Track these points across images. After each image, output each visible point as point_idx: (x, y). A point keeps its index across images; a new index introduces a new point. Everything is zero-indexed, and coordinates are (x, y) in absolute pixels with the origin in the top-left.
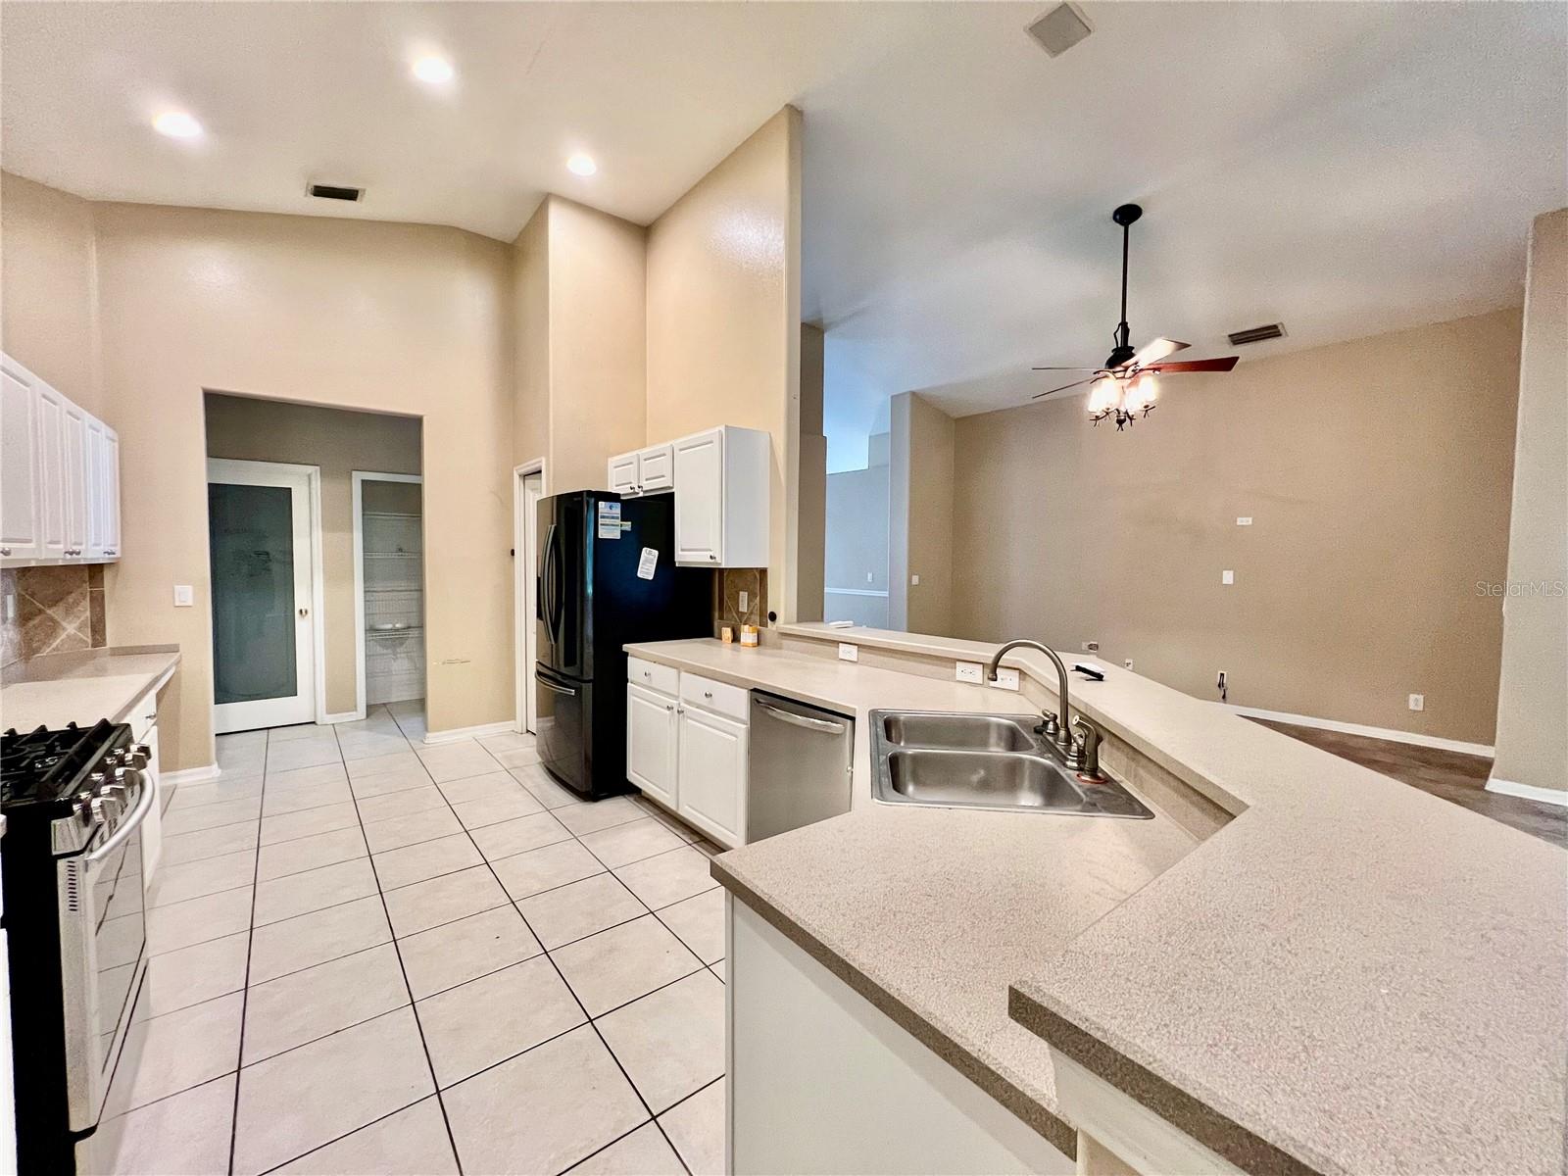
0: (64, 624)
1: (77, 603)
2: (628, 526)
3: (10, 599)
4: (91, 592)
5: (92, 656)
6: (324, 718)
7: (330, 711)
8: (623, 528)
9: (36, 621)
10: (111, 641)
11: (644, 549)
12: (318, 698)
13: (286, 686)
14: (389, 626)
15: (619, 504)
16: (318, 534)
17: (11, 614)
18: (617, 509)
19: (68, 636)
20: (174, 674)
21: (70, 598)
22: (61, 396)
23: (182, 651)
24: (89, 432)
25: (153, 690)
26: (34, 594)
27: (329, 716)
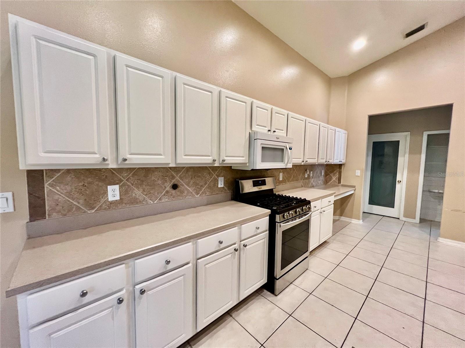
0: (333, 178)
1: (336, 173)
3: (323, 171)
4: (339, 171)
5: (338, 186)
6: (402, 218)
7: (405, 216)
9: (328, 176)
10: (342, 183)
12: (401, 210)
13: (391, 204)
14: (436, 191)
17: (323, 174)
19: (334, 180)
20: (353, 193)
21: (335, 172)
22: (328, 125)
23: (356, 187)
24: (337, 133)
25: (334, 196)
26: (328, 170)
27: (404, 218)
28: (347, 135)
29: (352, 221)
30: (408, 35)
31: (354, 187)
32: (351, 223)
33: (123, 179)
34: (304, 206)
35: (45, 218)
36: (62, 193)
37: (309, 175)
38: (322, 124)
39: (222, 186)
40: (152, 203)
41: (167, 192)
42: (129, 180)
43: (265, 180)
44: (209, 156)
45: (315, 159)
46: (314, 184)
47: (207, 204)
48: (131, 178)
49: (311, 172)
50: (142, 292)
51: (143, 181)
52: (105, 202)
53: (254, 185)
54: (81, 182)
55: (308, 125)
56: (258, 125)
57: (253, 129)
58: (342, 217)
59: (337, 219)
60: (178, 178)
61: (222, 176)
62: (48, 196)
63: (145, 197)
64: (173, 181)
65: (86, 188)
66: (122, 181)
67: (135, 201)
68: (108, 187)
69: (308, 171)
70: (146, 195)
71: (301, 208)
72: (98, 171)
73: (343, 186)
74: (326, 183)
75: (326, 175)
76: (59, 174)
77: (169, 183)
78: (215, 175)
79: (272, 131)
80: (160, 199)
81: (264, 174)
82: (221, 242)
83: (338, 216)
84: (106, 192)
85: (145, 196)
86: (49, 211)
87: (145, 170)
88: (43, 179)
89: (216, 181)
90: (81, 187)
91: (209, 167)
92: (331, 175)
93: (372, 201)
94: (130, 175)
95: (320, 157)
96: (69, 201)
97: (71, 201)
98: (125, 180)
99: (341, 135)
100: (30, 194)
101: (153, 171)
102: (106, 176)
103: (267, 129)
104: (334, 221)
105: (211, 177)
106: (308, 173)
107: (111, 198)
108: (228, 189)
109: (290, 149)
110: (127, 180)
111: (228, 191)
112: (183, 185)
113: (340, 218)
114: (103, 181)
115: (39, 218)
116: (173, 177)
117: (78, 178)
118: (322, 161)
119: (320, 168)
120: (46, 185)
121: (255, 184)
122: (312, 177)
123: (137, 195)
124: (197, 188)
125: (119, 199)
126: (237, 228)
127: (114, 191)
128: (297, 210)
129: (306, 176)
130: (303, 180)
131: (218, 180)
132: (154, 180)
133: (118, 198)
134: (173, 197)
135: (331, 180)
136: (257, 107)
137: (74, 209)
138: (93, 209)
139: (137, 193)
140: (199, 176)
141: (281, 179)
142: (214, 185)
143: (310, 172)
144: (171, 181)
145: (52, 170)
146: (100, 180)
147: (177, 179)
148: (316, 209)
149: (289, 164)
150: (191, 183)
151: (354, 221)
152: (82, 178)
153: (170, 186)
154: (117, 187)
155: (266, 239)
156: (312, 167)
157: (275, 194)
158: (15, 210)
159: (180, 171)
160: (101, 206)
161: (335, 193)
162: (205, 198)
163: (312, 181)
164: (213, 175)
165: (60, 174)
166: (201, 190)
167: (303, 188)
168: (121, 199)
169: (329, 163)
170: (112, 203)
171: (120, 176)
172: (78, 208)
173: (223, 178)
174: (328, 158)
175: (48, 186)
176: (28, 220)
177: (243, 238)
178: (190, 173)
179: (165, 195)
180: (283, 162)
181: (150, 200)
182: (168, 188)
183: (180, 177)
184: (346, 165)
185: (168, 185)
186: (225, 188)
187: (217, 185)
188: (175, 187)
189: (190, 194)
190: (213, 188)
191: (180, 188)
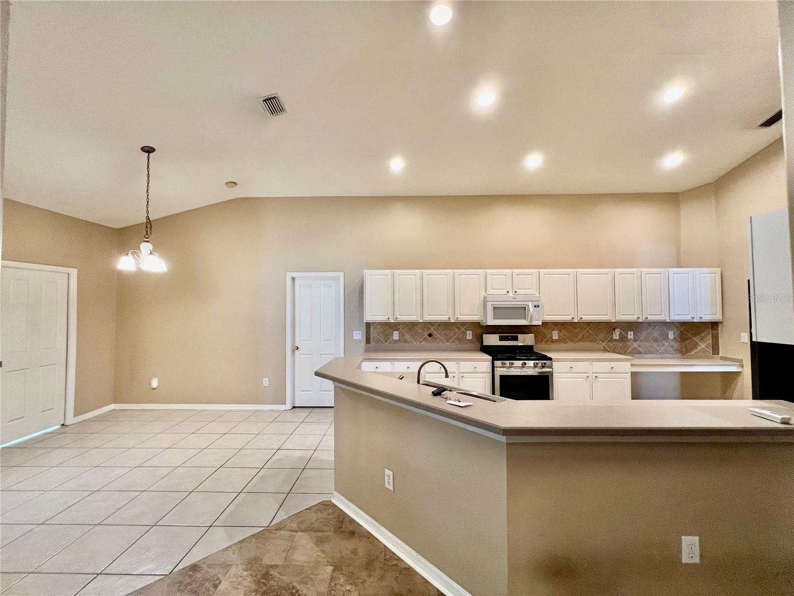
0: (700, 344)
1: (706, 336)
3: (671, 332)
4: (712, 333)
5: (712, 357)
9: (688, 341)
10: (721, 354)
19: (702, 348)
26: (687, 332)
28: (719, 275)
35: (371, 343)
36: (376, 334)
39: (470, 338)
40: (416, 343)
41: (425, 338)
42: (404, 329)
44: (446, 315)
45: (606, 315)
47: (455, 351)
49: (631, 333)
51: (411, 330)
52: (392, 340)
60: (432, 329)
61: (470, 330)
62: (372, 334)
64: (430, 331)
65: (385, 331)
66: (400, 329)
67: (406, 341)
68: (394, 332)
70: (412, 339)
73: (724, 358)
74: (686, 352)
75: (684, 338)
76: (376, 325)
77: (426, 332)
78: (463, 329)
80: (421, 342)
84: (393, 335)
86: (372, 340)
88: (371, 326)
89: (464, 333)
90: (383, 331)
92: (696, 339)
94: (404, 326)
95: (620, 313)
96: (379, 337)
98: (402, 329)
100: (366, 333)
101: (417, 325)
102: (393, 327)
105: (460, 331)
107: (395, 338)
108: (477, 341)
109: (537, 307)
111: (475, 343)
114: (392, 329)
115: (369, 343)
116: (429, 329)
117: (382, 327)
118: (626, 318)
119: (663, 327)
120: (371, 329)
121: (502, 339)
122: (635, 340)
124: (448, 337)
127: (396, 334)
129: (616, 337)
130: (608, 342)
131: (466, 333)
132: (417, 330)
133: (398, 338)
134: (429, 342)
135: (695, 348)
138: (387, 342)
139: (408, 337)
140: (449, 329)
141: (555, 337)
142: (463, 337)
143: (625, 333)
144: (428, 332)
145: (373, 323)
146: (390, 328)
147: (432, 330)
149: (535, 322)
150: (443, 334)
152: (384, 327)
154: (397, 332)
156: (631, 326)
158: (361, 339)
159: (434, 325)
160: (390, 342)
162: (454, 346)
163: (635, 346)
164: (461, 329)
166: (450, 339)
167: (606, 352)
168: (400, 339)
170: (395, 341)
171: (400, 326)
172: (382, 341)
173: (471, 332)
176: (365, 344)
178: (442, 327)
179: (423, 340)
180: (525, 319)
181: (415, 341)
182: (426, 336)
183: (434, 329)
184: (725, 323)
185: (426, 334)
186: (474, 340)
187: (465, 337)
188: (430, 335)
189: (441, 341)
190: (462, 339)
191: (435, 336)
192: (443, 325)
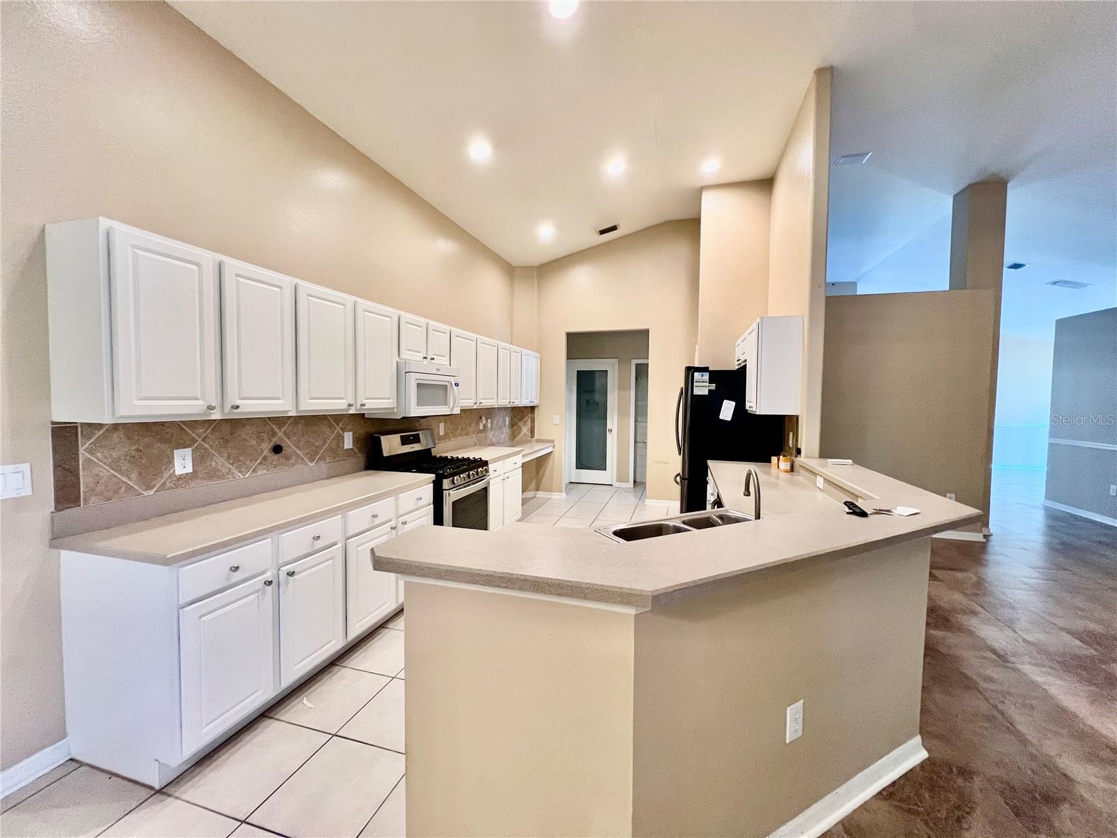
0: (523, 428)
1: (527, 422)
2: (713, 387)
3: (507, 418)
4: (531, 417)
5: (530, 442)
6: (616, 484)
7: (618, 480)
8: (710, 388)
9: (516, 427)
10: (536, 437)
11: (725, 401)
12: (614, 472)
13: (602, 465)
15: (708, 374)
16: (616, 392)
17: (507, 423)
18: (706, 376)
19: (524, 433)
20: (551, 452)
21: (525, 419)
22: (511, 346)
23: (555, 443)
24: (524, 357)
25: (521, 455)
26: (515, 417)
27: (618, 483)
28: (539, 360)
29: (553, 497)
30: (602, 232)
31: (552, 441)
32: (550, 499)
33: (198, 438)
34: (480, 467)
35: (79, 506)
36: (105, 464)
37: (485, 426)
38: (502, 344)
39: (351, 446)
40: (242, 477)
41: (265, 458)
42: (207, 440)
43: (418, 435)
44: (342, 399)
45: (493, 399)
46: (494, 440)
47: (328, 478)
48: (210, 436)
49: (489, 421)
50: (291, 574)
51: (227, 441)
52: (170, 476)
53: (403, 443)
54: (134, 444)
55: (480, 346)
56: (408, 350)
57: (403, 356)
58: (539, 492)
59: (532, 496)
60: (280, 434)
61: (350, 431)
62: (83, 469)
63: (230, 468)
64: (274, 440)
65: (140, 453)
66: (194, 441)
67: (214, 475)
68: (175, 451)
69: (484, 418)
70: (232, 464)
71: (476, 470)
72: (161, 426)
73: (538, 441)
74: (513, 439)
75: (513, 425)
76: (101, 432)
77: (267, 444)
78: (338, 429)
79: (429, 358)
80: (254, 470)
81: (416, 426)
82: (375, 516)
83: (533, 492)
84: (171, 461)
85: (231, 466)
86: (85, 493)
87: (231, 422)
88: (77, 440)
89: (340, 439)
90: (133, 453)
91: (329, 415)
92: (520, 424)
93: (580, 465)
94: (209, 431)
95: (501, 396)
96: (115, 476)
97: (119, 476)
98: (200, 440)
99: (531, 360)
100: (56, 466)
101: (244, 426)
102: (172, 436)
103: (422, 355)
104: (524, 501)
105: (333, 432)
106: (484, 422)
107: (179, 471)
108: (359, 451)
109: (457, 385)
110: (203, 440)
111: (359, 455)
112: (289, 447)
113: (536, 494)
114: (168, 441)
115: (70, 506)
116: (274, 434)
117: (128, 438)
118: (504, 402)
119: (503, 413)
120: (81, 450)
121: (405, 441)
122: (491, 429)
123: (219, 464)
124: (312, 450)
125: (192, 471)
126: (392, 498)
127: (183, 457)
128: (471, 473)
129: (481, 428)
130: (478, 434)
131: (343, 437)
132: (244, 439)
133: (189, 469)
134: (275, 467)
135: (520, 433)
136: (407, 323)
137: (123, 490)
138: (152, 488)
139: (219, 461)
140: (315, 432)
141: (442, 433)
142: (338, 446)
143: (487, 422)
144: (270, 440)
145: (90, 425)
146: (164, 439)
147: (280, 436)
148: (497, 474)
149: (455, 409)
150: (302, 443)
151: (556, 496)
152: (136, 438)
153: (270, 449)
154: (188, 452)
155: (430, 515)
156: (489, 412)
157: (436, 456)
158: (33, 493)
159: (285, 424)
160: (164, 483)
161: (522, 450)
162: (323, 467)
163: (490, 434)
164: (335, 429)
165: (103, 432)
166: (317, 453)
167: (476, 447)
168: (195, 471)
169: (514, 405)
170: (180, 478)
171: (193, 432)
172: (130, 488)
173: (351, 433)
174: (513, 396)
175: (84, 452)
176: (53, 509)
177: (401, 512)
178: (300, 426)
179: (261, 463)
180: (446, 405)
181: (240, 472)
182: (266, 453)
183: (285, 433)
184: (540, 408)
185: (267, 447)
186: (355, 449)
187: (341, 445)
188: (277, 449)
189: (300, 461)
190: (336, 451)
191: (286, 451)
192: (303, 421)
